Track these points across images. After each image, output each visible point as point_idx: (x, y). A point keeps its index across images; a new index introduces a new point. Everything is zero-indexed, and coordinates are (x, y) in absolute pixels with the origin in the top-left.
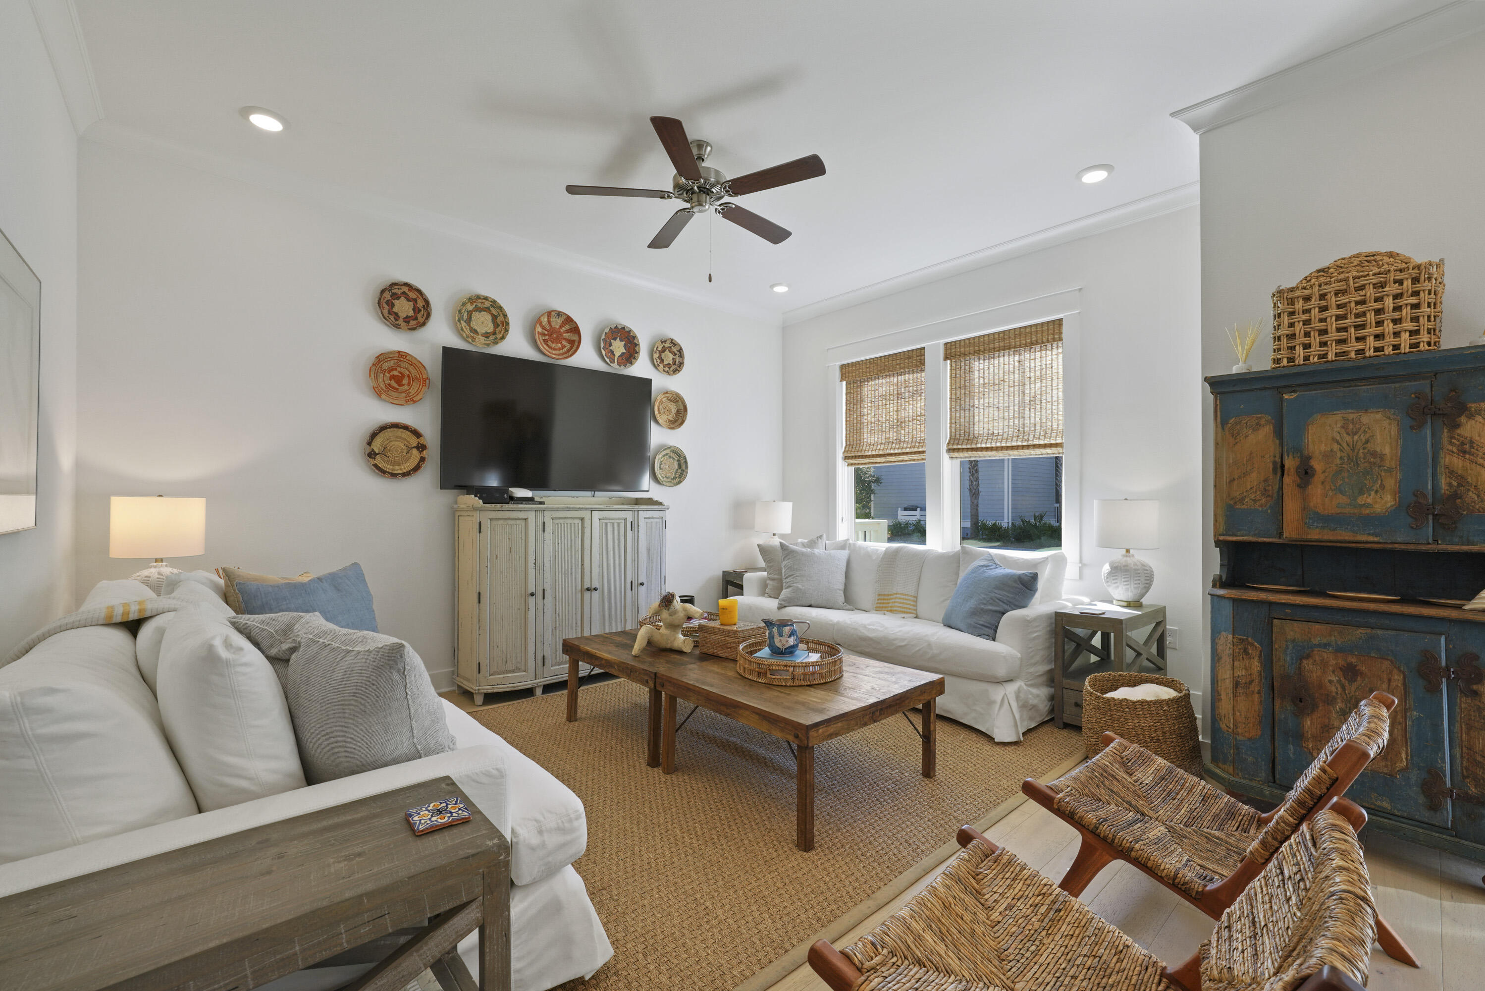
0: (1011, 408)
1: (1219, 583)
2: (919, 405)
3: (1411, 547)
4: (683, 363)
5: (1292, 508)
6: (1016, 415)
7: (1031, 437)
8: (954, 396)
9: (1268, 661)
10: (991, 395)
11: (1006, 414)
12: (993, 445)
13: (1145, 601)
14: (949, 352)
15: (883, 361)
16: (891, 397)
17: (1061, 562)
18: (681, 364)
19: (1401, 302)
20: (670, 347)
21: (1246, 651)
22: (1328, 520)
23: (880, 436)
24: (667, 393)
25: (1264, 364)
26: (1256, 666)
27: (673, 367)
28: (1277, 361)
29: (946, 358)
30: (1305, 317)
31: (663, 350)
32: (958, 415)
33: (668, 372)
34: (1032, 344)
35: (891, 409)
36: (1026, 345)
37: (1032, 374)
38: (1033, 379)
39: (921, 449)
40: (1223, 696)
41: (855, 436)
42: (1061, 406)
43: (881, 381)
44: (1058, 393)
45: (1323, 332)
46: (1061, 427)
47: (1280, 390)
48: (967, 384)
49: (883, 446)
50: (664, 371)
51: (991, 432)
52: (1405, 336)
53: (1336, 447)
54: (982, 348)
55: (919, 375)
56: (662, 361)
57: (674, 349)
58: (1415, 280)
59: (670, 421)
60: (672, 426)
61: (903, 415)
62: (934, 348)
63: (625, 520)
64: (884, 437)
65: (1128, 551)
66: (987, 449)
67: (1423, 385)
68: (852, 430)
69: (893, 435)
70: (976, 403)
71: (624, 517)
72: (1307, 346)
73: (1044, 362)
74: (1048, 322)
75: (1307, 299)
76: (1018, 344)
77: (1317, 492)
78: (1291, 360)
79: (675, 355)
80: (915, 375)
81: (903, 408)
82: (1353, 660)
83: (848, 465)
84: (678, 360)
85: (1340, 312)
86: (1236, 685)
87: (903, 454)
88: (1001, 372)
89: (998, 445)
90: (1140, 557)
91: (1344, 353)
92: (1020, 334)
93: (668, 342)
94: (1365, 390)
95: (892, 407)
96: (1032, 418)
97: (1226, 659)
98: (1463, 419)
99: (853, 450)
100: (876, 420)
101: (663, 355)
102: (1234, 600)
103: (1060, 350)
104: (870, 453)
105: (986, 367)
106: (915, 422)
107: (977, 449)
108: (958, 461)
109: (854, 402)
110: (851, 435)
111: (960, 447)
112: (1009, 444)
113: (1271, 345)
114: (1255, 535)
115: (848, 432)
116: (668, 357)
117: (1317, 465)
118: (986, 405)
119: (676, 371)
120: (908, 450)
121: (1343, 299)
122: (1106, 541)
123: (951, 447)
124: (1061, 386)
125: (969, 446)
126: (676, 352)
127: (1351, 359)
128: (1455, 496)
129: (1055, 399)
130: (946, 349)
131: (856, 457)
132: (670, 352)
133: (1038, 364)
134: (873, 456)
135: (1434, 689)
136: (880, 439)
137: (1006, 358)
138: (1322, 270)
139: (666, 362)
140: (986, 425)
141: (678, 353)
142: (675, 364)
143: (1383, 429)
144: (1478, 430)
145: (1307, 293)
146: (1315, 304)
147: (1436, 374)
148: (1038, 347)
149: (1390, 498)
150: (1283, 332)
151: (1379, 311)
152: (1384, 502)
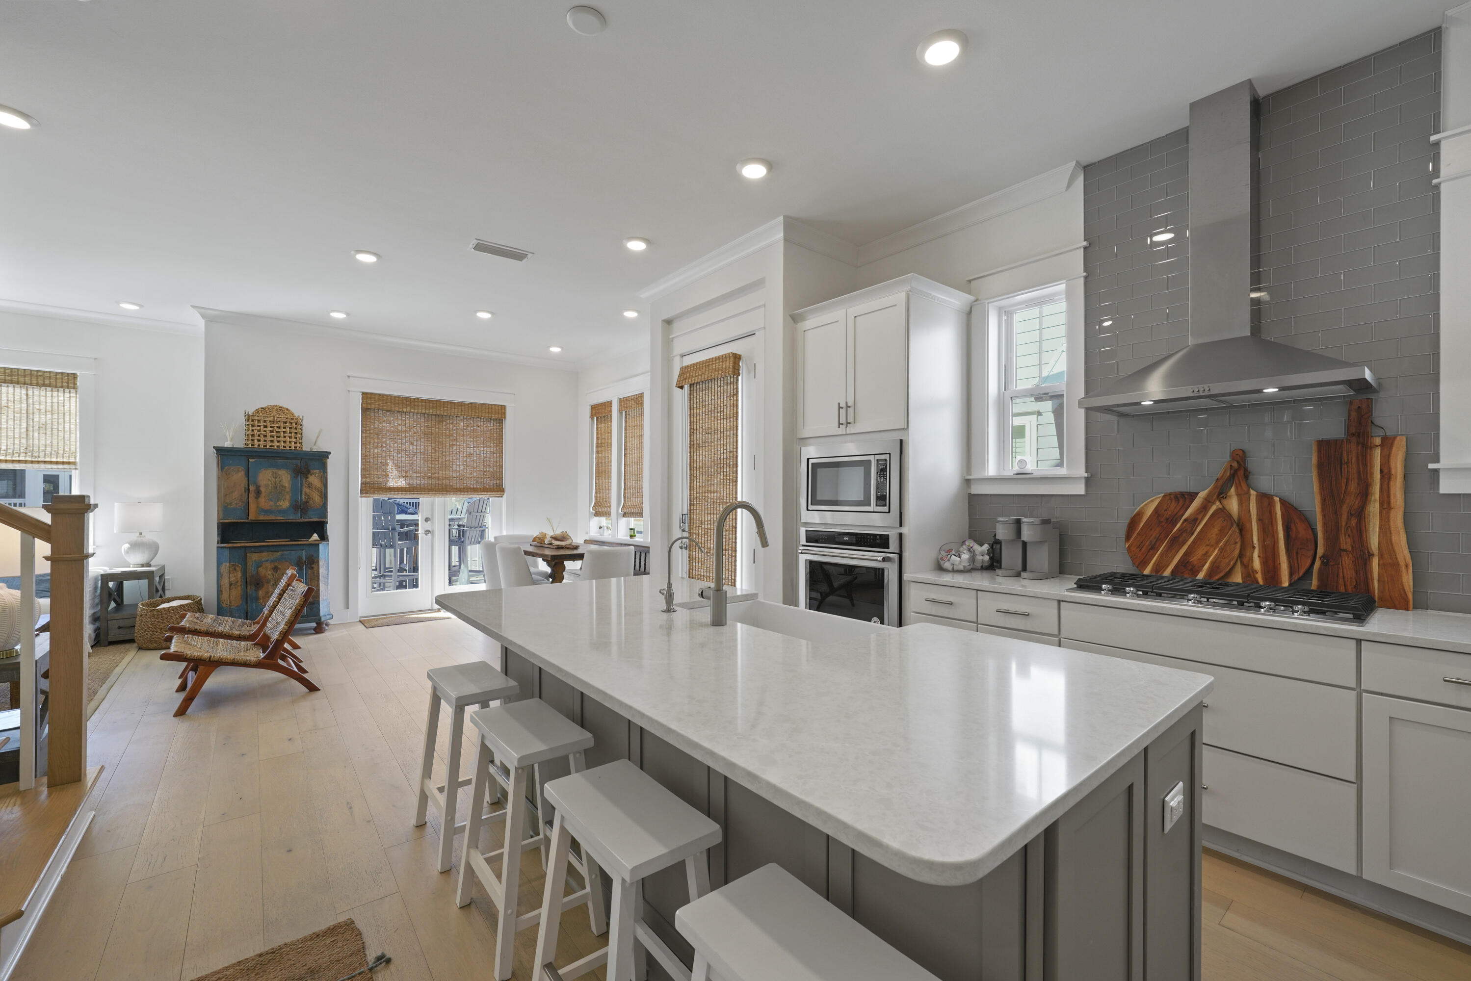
1: (219, 542)
3: (294, 521)
5: (252, 507)
7: (42, 455)
9: (244, 572)
13: (152, 563)
19: (292, 431)
21: (235, 569)
22: (267, 512)
25: (240, 444)
26: (239, 574)
28: (246, 444)
30: (259, 428)
34: (44, 385)
36: (40, 385)
37: (42, 407)
38: (42, 410)
40: (224, 592)
42: (78, 435)
44: (71, 426)
45: (265, 436)
46: (74, 450)
47: (249, 457)
52: (293, 443)
53: (269, 483)
58: (296, 424)
65: (141, 534)
67: (297, 462)
72: (259, 441)
73: (57, 401)
74: (62, 373)
75: (259, 421)
77: (262, 500)
78: (253, 445)
82: (276, 564)
85: (271, 429)
86: (231, 584)
91: (273, 446)
92: (33, 375)
94: (280, 461)
96: (39, 441)
97: (226, 575)
98: (309, 475)
102: (228, 548)
103: (74, 395)
113: (244, 437)
114: (237, 519)
117: (262, 489)
121: (273, 425)
124: (73, 421)
127: (275, 449)
128: (307, 502)
129: (70, 429)
133: (50, 401)
138: (262, 409)
143: (285, 477)
144: (314, 479)
145: (259, 418)
146: (262, 423)
147: (302, 458)
148: (49, 389)
149: (287, 503)
150: (250, 432)
151: (284, 432)
152: (285, 504)
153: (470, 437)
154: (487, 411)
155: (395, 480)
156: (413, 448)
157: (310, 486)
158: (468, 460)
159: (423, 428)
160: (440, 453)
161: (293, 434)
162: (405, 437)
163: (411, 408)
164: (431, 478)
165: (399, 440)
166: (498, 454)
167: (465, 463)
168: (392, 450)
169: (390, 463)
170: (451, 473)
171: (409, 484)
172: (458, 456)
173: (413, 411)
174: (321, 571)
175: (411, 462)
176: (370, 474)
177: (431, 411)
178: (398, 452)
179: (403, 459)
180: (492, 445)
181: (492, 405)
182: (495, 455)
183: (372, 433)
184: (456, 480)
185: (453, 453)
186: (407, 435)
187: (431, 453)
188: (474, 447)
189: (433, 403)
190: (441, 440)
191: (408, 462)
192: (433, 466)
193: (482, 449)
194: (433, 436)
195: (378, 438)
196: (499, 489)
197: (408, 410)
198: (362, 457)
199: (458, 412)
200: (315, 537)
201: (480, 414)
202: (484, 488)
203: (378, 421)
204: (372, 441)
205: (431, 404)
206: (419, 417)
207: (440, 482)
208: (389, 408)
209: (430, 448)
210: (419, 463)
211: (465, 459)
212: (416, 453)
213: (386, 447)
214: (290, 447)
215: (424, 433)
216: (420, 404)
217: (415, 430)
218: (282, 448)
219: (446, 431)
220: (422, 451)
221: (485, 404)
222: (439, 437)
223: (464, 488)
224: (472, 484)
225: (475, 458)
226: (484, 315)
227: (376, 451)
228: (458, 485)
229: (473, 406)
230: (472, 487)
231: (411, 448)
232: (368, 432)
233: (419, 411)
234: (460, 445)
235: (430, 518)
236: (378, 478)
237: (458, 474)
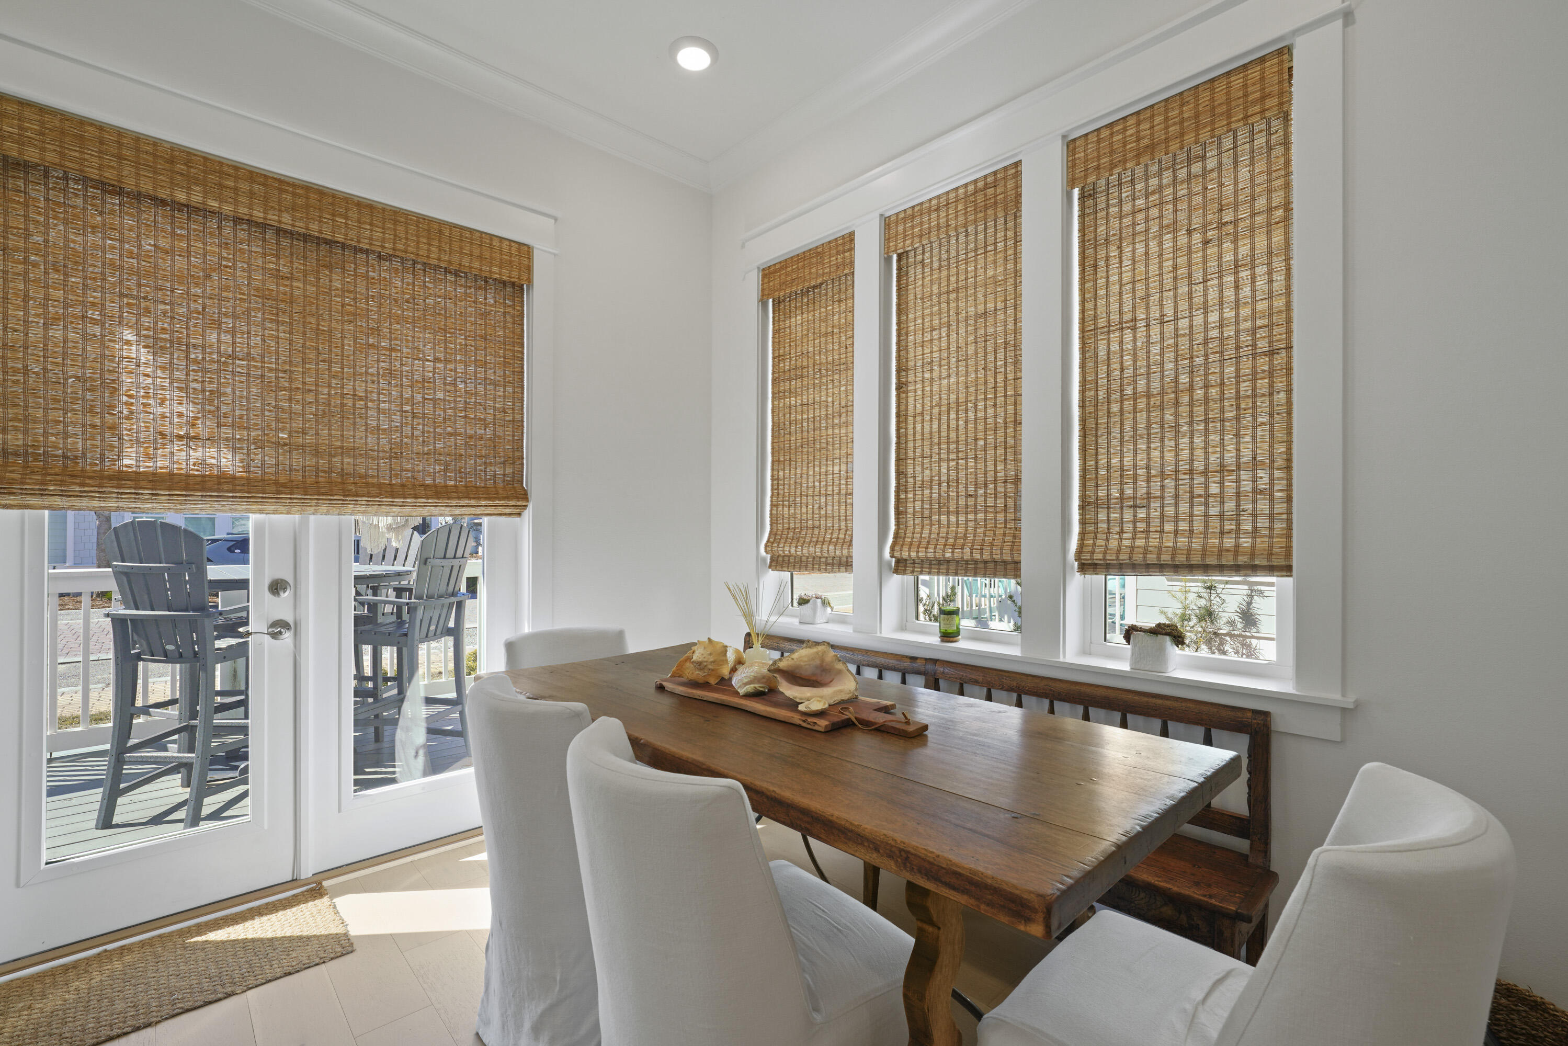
153: (424, 327)
154: (476, 252)
156: (219, 341)
158: (418, 397)
160: (323, 366)
162: (189, 298)
163: (205, 193)
164: (289, 446)
165: (161, 307)
166: (510, 390)
167: (408, 408)
170: (361, 434)
172: (383, 384)
173: (214, 205)
175: (213, 387)
176: (34, 418)
177: (286, 219)
180: (491, 358)
181: (489, 236)
182: (501, 391)
183: (35, 265)
184: (379, 458)
185: (367, 373)
186: (198, 291)
187: (289, 363)
188: (437, 360)
189: (295, 196)
190: (324, 326)
191: (198, 386)
192: (297, 408)
193: (461, 368)
194: (297, 308)
195: (65, 288)
196: (511, 492)
197: (196, 200)
199: (383, 240)
201: (456, 261)
202: (466, 487)
203: (66, 222)
204: (37, 293)
205: (287, 198)
206: (242, 233)
209: (284, 346)
211: (407, 394)
212: (232, 356)
215: (264, 295)
216: (244, 187)
217: (227, 280)
219: (343, 296)
220: (254, 352)
221: (472, 231)
222: (318, 316)
223: (403, 485)
224: (430, 472)
225: (440, 395)
227: (57, 335)
228: (385, 473)
229: (431, 231)
230: (429, 481)
231: (212, 338)
232: (19, 256)
233: (243, 211)
234: (391, 350)
235: (289, 578)
236: (66, 435)
237: (384, 441)
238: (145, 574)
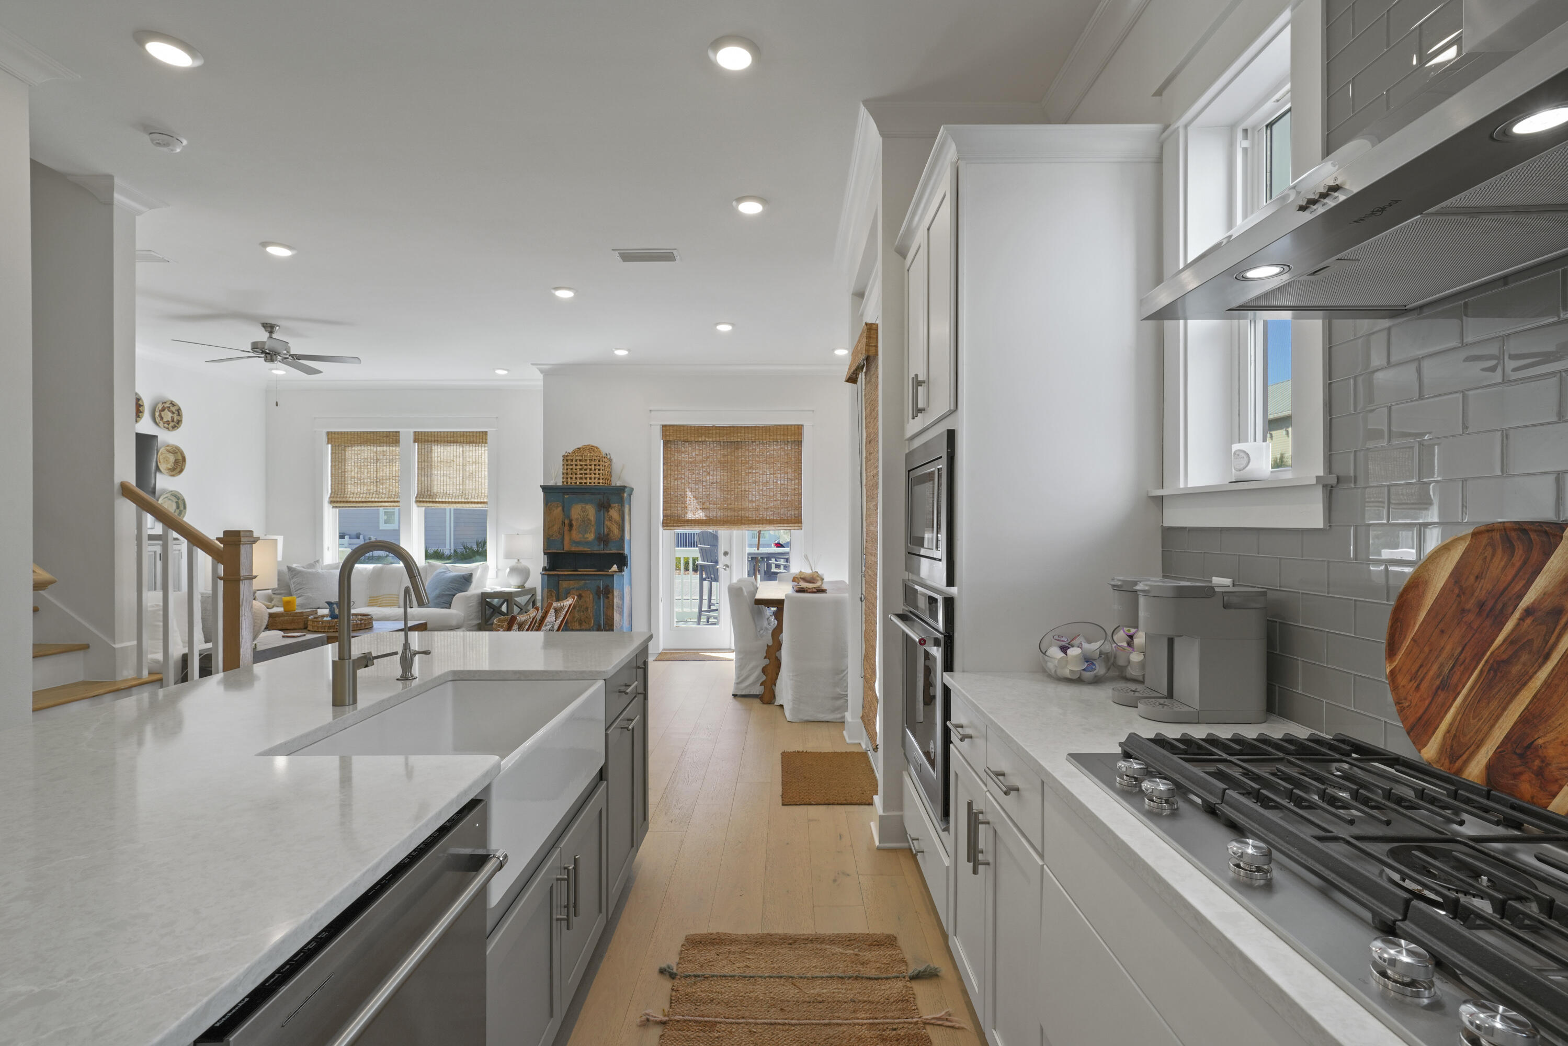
0: (458, 478)
1: (544, 569)
2: (394, 469)
3: (598, 552)
4: (181, 421)
5: (567, 538)
6: (461, 483)
7: (467, 496)
8: (420, 466)
10: (445, 469)
11: (455, 482)
12: (447, 500)
14: (417, 437)
15: (365, 435)
16: (372, 461)
17: (486, 569)
18: (179, 422)
19: (596, 467)
20: (169, 407)
21: (551, 595)
22: (578, 543)
23: (362, 488)
24: (168, 446)
25: (560, 484)
27: (172, 424)
28: (563, 482)
29: (415, 441)
30: (571, 467)
31: (163, 410)
32: (423, 479)
33: (168, 428)
34: (470, 442)
35: (372, 470)
36: (467, 443)
37: (471, 460)
38: (471, 462)
39: (396, 500)
41: (340, 486)
42: (487, 481)
43: (363, 448)
44: (485, 473)
45: (576, 474)
46: (486, 493)
47: (565, 493)
48: (429, 460)
49: (364, 495)
50: (164, 427)
51: (445, 492)
52: (597, 479)
53: (579, 516)
54: (439, 439)
55: (394, 448)
56: (162, 418)
57: (173, 409)
58: (599, 461)
59: (169, 469)
60: (172, 473)
61: (381, 474)
62: (407, 434)
63: (155, 552)
64: (365, 488)
65: (518, 560)
66: (442, 502)
67: (601, 497)
68: (337, 481)
69: (373, 488)
70: (436, 473)
71: (155, 550)
72: (571, 478)
73: (477, 454)
74: (480, 432)
75: (572, 460)
76: (462, 441)
77: (574, 532)
78: (567, 483)
79: (173, 413)
80: (391, 448)
81: (381, 470)
82: (581, 592)
83: (333, 507)
84: (176, 418)
85: (580, 467)
87: (382, 502)
88: (452, 455)
89: (450, 500)
90: (525, 563)
91: (582, 483)
92: (463, 435)
93: (168, 403)
94: (587, 497)
95: (372, 467)
96: (470, 485)
97: (546, 599)
98: (610, 509)
99: (339, 496)
100: (359, 476)
101: (162, 413)
102: (548, 575)
103: (486, 448)
104: (354, 500)
105: (442, 451)
106: (391, 480)
107: (436, 502)
108: (423, 508)
109: (338, 462)
110: (336, 485)
111: (424, 500)
112: (456, 500)
113: (562, 476)
114: (556, 549)
115: (333, 483)
116: (168, 416)
117: (574, 523)
118: (442, 474)
119: (174, 427)
120: (386, 499)
121: (582, 463)
122: (508, 556)
123: (418, 499)
124: (486, 469)
125: (431, 500)
126: (174, 411)
127: (583, 485)
128: (608, 535)
129: (483, 476)
130: (415, 436)
131: (340, 502)
132: (169, 411)
133: (474, 454)
134: (357, 502)
135: (599, 598)
136: (362, 490)
137: (455, 447)
138: (579, 448)
139: (165, 420)
140: (442, 487)
141: (177, 412)
142: (173, 421)
143: (591, 511)
144: (614, 513)
145: (572, 458)
146: (574, 463)
147: (604, 493)
148: (474, 445)
149: (592, 535)
150: (565, 471)
151: (591, 469)
152: (591, 536)
153: (767, 463)
154: (782, 433)
155: (695, 512)
156: (710, 479)
157: (610, 519)
158: (765, 489)
159: (719, 457)
160: (736, 482)
161: (597, 471)
162: (703, 467)
163: (705, 437)
164: (726, 509)
165: (697, 471)
166: (797, 481)
167: (761, 493)
168: (690, 481)
169: (689, 494)
170: (747, 503)
171: (706, 516)
172: (754, 485)
173: (707, 439)
174: (615, 601)
175: (709, 493)
176: (671, 507)
177: (725, 438)
178: (696, 483)
179: (701, 490)
180: (790, 470)
181: (787, 425)
182: (793, 482)
183: (672, 465)
184: (752, 511)
185: (748, 482)
186: (705, 465)
187: (727, 482)
188: (771, 474)
189: (727, 430)
190: (736, 469)
191: (705, 493)
192: (729, 496)
193: (779, 476)
194: (729, 465)
195: (677, 470)
196: (797, 521)
197: (703, 439)
198: (663, 489)
199: (753, 437)
200: (615, 568)
201: (775, 437)
202: (780, 520)
203: (677, 452)
204: (672, 473)
205: (725, 431)
206: (715, 445)
207: (736, 514)
208: (685, 438)
209: (726, 478)
210: (715, 493)
211: (761, 488)
212: (713, 483)
213: (684, 479)
214: (594, 483)
215: (720, 462)
216: (714, 432)
217: (711, 460)
218: (588, 484)
219: (741, 458)
220: (718, 481)
221: (780, 426)
222: (735, 466)
223: (759, 520)
224: (768, 515)
225: (772, 487)
226: (724, 328)
227: (676, 483)
228: (754, 516)
229: (767, 429)
230: (768, 518)
231: (708, 478)
232: (669, 464)
233: (714, 439)
234: (756, 473)
235: (728, 551)
236: (678, 510)
237: (754, 505)
238: (706, 549)
